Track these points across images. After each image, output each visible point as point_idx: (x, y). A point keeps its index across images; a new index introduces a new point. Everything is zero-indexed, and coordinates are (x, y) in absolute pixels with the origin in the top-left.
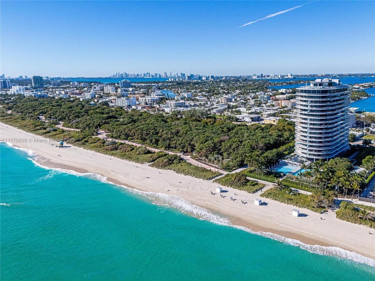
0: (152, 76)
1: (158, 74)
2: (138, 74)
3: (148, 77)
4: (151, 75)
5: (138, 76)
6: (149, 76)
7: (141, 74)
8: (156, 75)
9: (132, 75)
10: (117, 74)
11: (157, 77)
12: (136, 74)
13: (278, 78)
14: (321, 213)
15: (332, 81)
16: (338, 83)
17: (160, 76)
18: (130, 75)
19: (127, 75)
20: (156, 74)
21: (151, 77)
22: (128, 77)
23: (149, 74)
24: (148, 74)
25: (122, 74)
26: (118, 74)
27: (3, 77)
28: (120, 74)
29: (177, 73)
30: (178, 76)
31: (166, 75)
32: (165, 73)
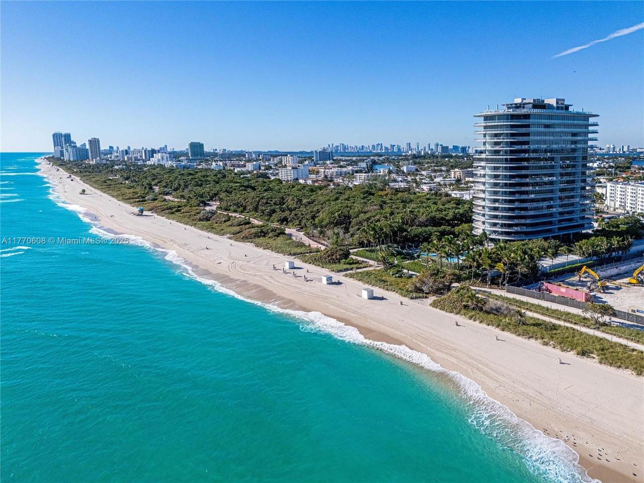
0: (386, 149)
1: (396, 146)
2: (363, 146)
3: (379, 151)
4: (384, 148)
5: (363, 149)
6: (381, 149)
7: (369, 146)
8: (393, 148)
9: (353, 147)
10: (329, 145)
11: (393, 150)
12: (359, 146)
13: (621, 152)
14: (412, 298)
15: (545, 102)
16: (555, 105)
17: (399, 149)
18: (349, 148)
19: (345, 148)
20: (393, 146)
21: (384, 151)
22: (347, 151)
23: (382, 147)
24: (380, 146)
25: (337, 146)
26: (331, 146)
27: (165, 149)
28: (334, 147)
29: (428, 143)
30: (429, 149)
31: (410, 147)
32: (407, 143)
